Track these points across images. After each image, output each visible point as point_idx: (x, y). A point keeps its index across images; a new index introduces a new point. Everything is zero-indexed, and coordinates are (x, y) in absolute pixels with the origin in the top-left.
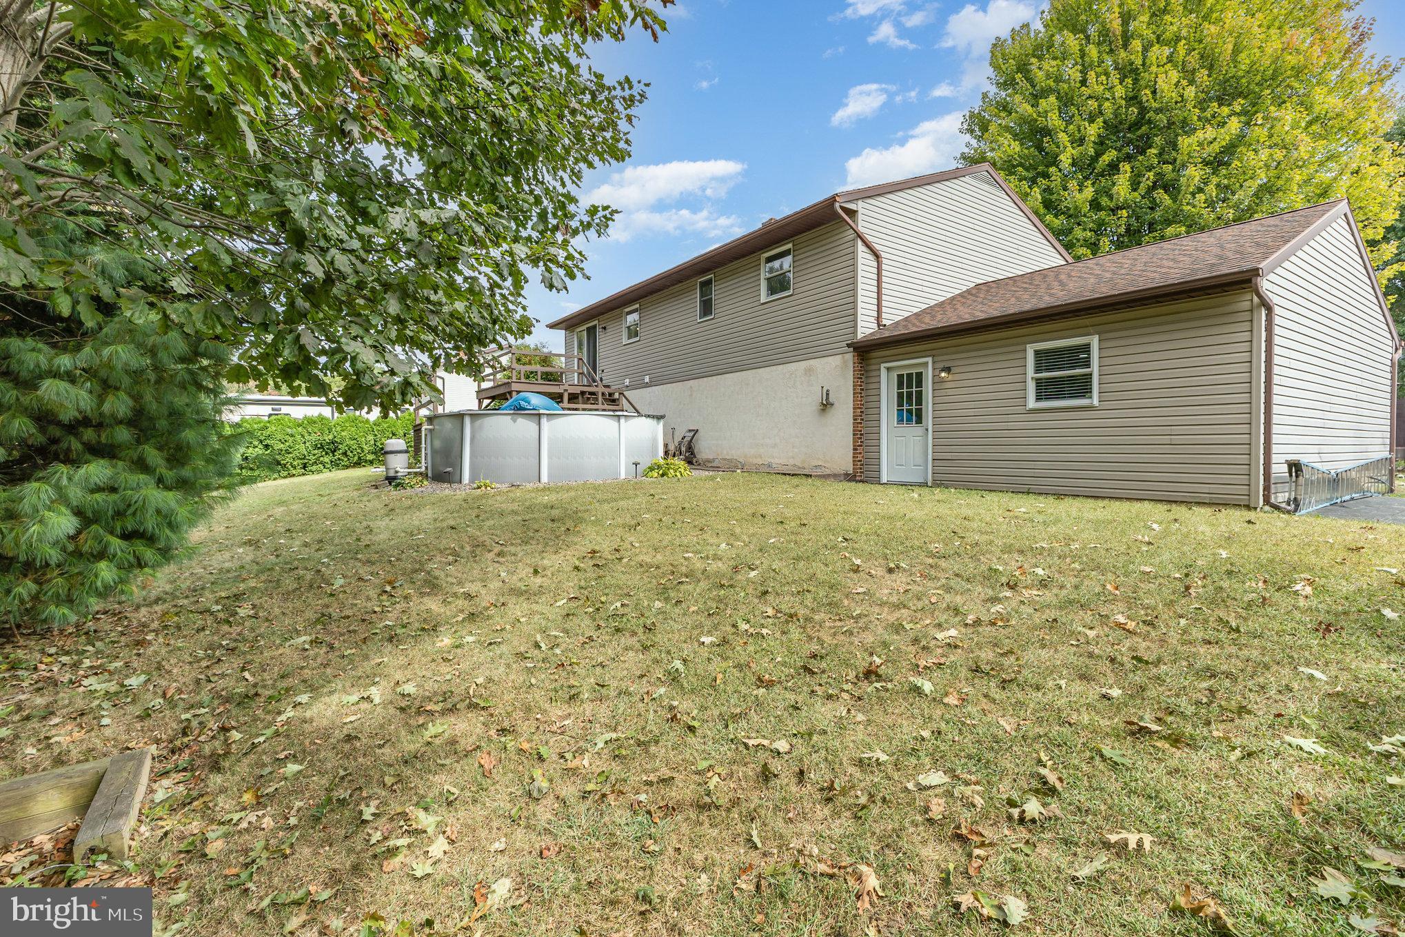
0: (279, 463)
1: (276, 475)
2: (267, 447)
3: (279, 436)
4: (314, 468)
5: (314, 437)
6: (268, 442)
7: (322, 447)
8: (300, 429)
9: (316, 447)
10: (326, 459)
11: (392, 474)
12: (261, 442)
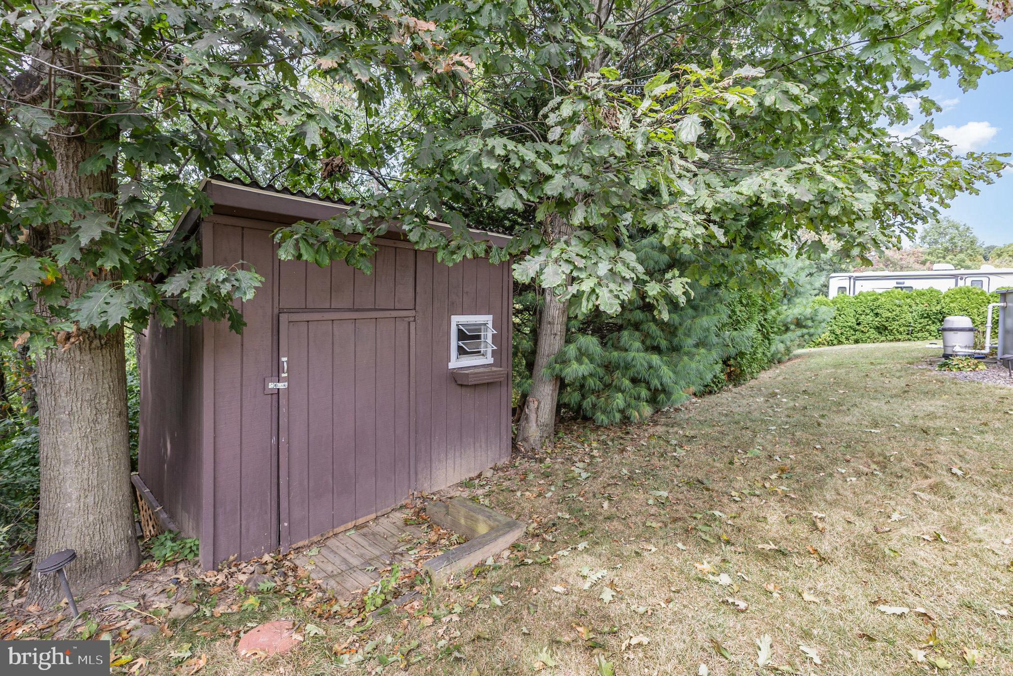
0: (886, 328)
1: (883, 338)
2: (877, 315)
3: (888, 306)
4: (920, 335)
5: (920, 308)
6: (877, 311)
7: (928, 316)
8: (908, 301)
9: (922, 316)
10: (933, 328)
11: (949, 352)
12: (872, 310)
